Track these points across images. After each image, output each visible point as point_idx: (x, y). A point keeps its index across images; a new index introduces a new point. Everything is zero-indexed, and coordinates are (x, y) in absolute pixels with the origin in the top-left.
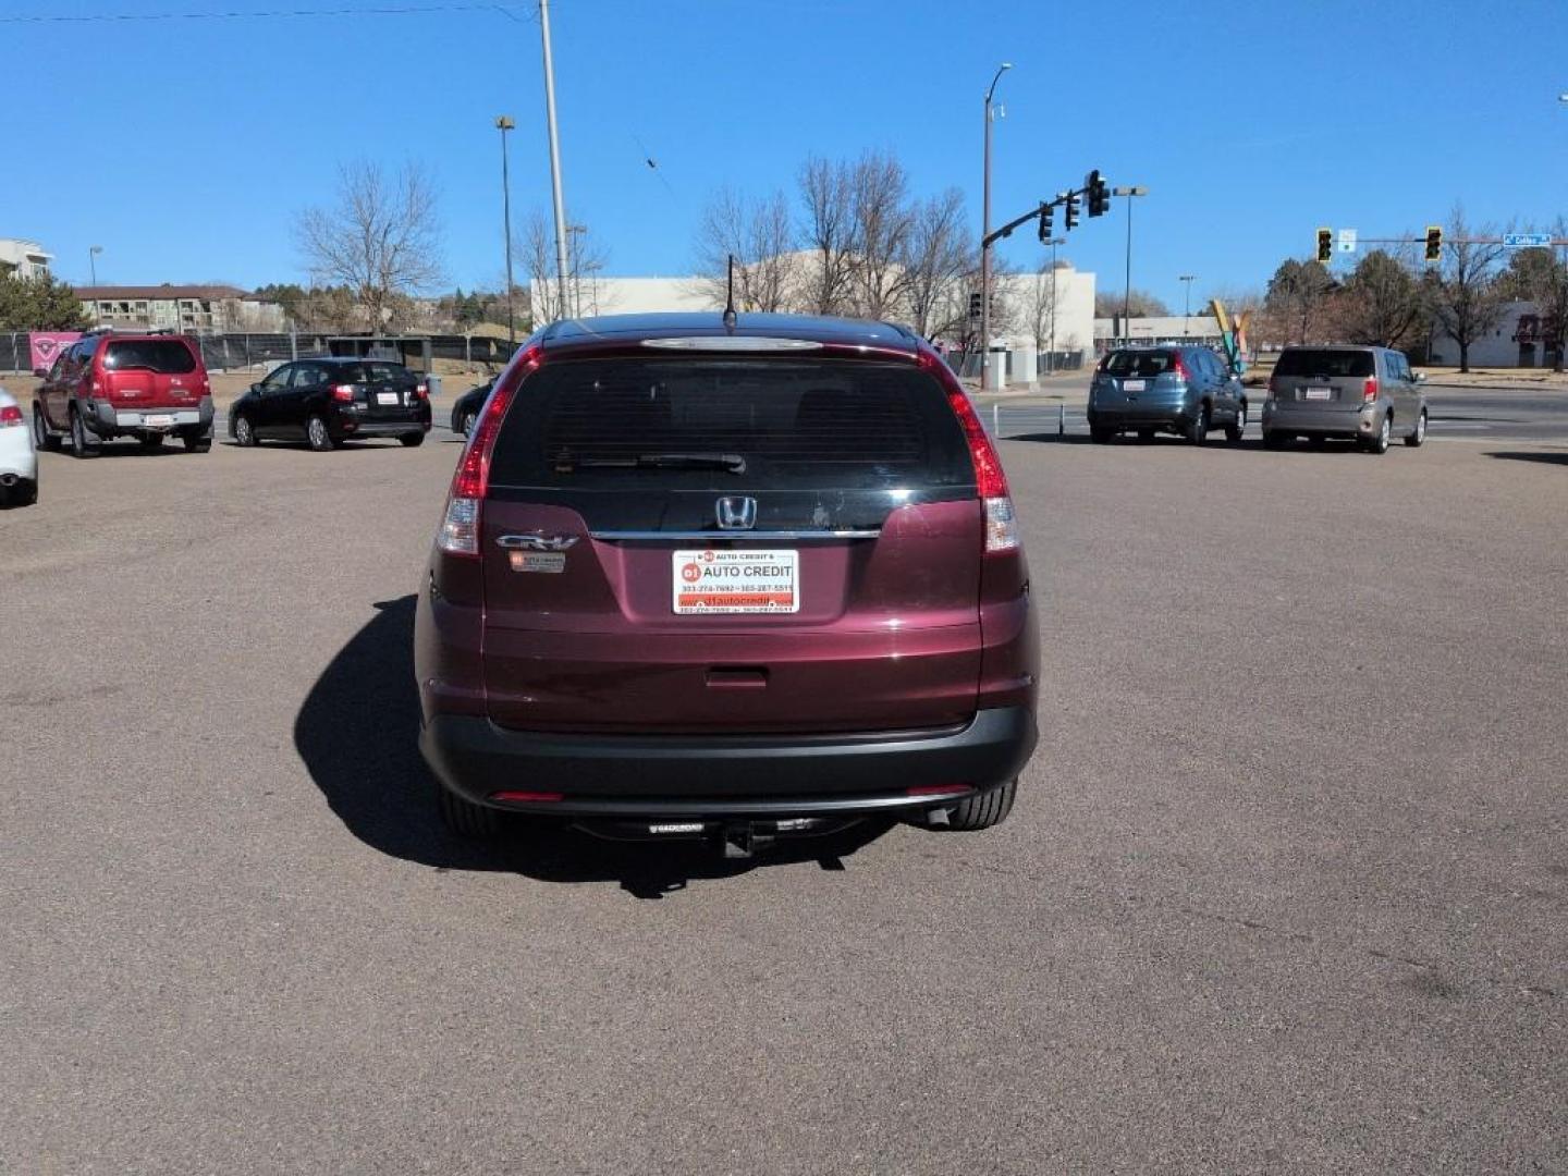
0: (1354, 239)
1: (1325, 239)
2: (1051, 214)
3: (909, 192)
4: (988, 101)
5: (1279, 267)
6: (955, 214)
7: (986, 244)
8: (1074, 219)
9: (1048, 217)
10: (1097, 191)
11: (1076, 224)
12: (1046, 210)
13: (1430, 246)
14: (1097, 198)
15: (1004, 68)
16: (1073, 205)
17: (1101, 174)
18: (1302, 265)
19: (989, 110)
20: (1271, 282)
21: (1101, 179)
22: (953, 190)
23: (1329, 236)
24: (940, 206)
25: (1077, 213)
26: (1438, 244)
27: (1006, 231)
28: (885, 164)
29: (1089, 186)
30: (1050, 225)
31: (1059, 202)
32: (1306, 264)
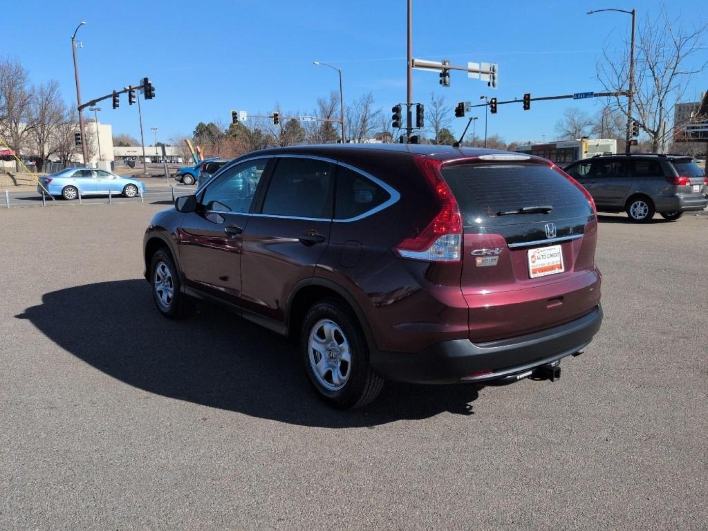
0: (245, 115)
1: (234, 114)
2: (118, 97)
3: (29, 80)
4: (73, 39)
5: (197, 126)
6: (55, 92)
7: (80, 109)
8: (133, 100)
9: (117, 98)
10: (148, 88)
11: (134, 102)
12: (115, 96)
13: (275, 120)
14: (148, 91)
15: (82, 24)
16: (132, 93)
17: (149, 79)
18: (206, 125)
19: (74, 44)
20: (194, 132)
21: (149, 82)
22: (52, 81)
23: (236, 114)
24: (46, 89)
25: (134, 97)
26: (277, 119)
27: (93, 103)
28: (14, 66)
29: (143, 84)
30: (118, 102)
31: (125, 91)
32: (208, 125)
